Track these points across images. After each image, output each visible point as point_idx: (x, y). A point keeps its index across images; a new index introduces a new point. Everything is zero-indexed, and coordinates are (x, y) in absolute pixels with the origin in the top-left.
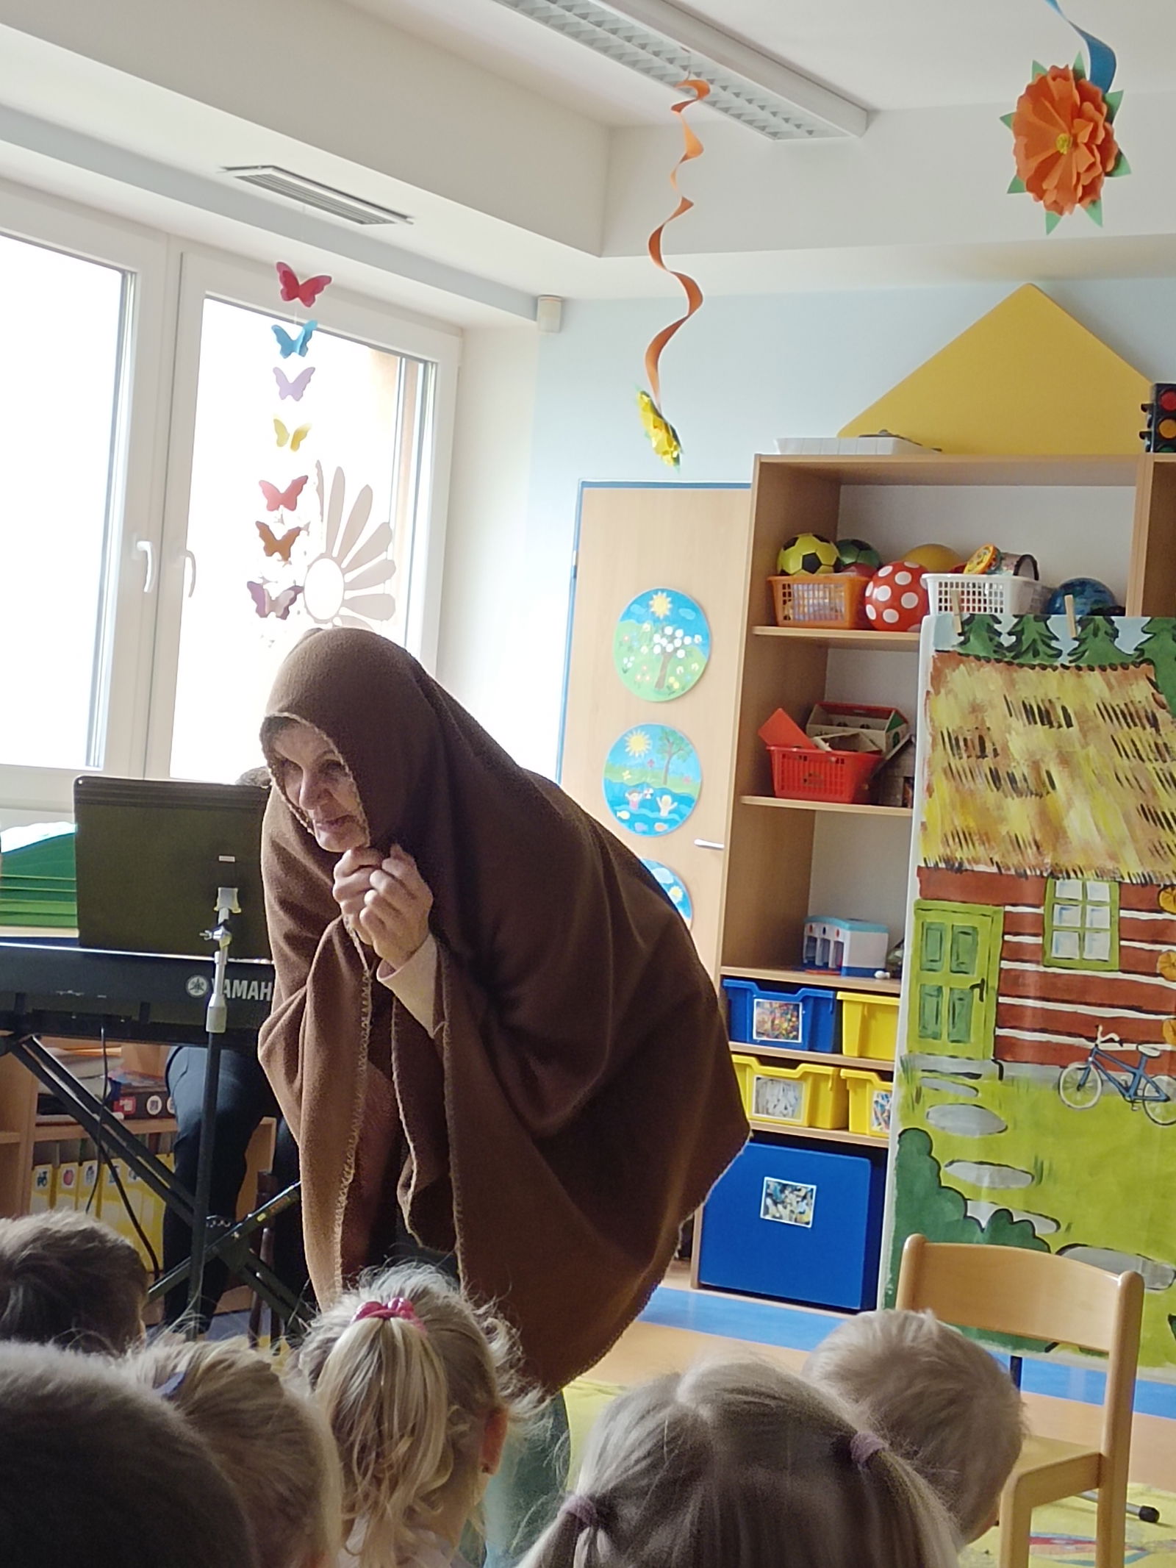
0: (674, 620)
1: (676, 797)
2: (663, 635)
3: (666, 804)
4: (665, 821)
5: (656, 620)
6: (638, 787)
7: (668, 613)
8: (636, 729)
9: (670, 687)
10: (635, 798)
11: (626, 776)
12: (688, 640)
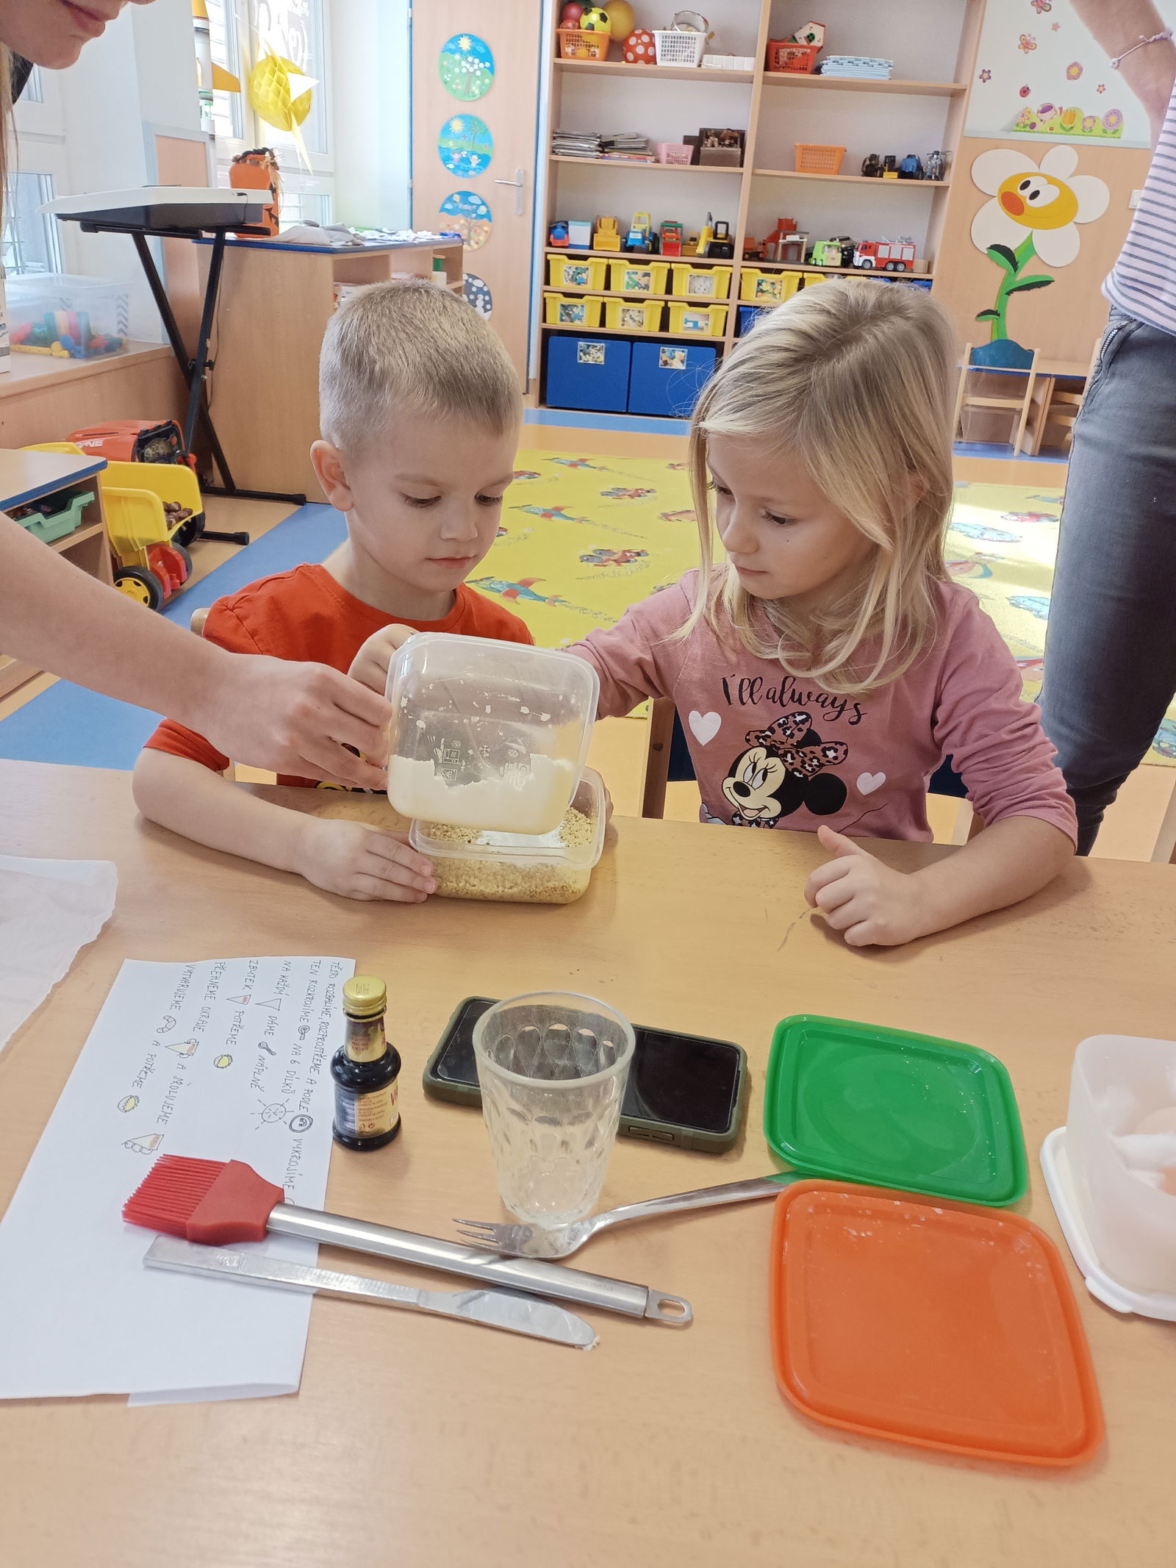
0: (473, 52)
1: (480, 156)
2: (468, 62)
3: (475, 160)
4: (475, 169)
5: (462, 52)
6: (460, 150)
7: (469, 48)
8: (455, 117)
9: (473, 93)
10: (456, 156)
11: (451, 144)
12: (482, 65)
